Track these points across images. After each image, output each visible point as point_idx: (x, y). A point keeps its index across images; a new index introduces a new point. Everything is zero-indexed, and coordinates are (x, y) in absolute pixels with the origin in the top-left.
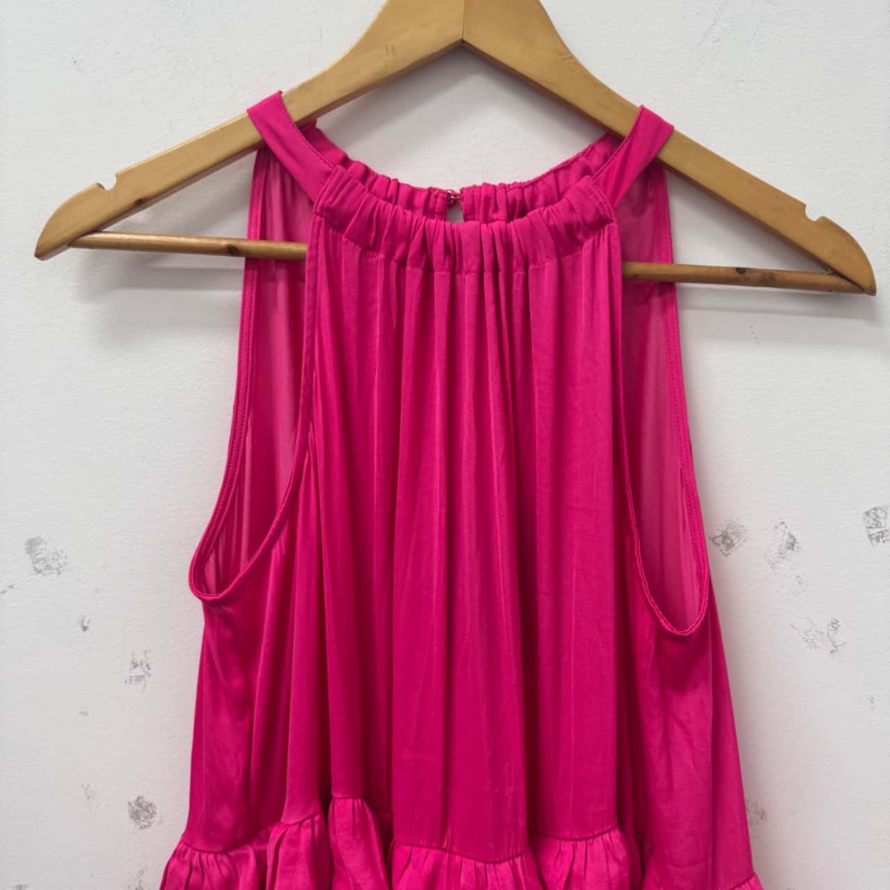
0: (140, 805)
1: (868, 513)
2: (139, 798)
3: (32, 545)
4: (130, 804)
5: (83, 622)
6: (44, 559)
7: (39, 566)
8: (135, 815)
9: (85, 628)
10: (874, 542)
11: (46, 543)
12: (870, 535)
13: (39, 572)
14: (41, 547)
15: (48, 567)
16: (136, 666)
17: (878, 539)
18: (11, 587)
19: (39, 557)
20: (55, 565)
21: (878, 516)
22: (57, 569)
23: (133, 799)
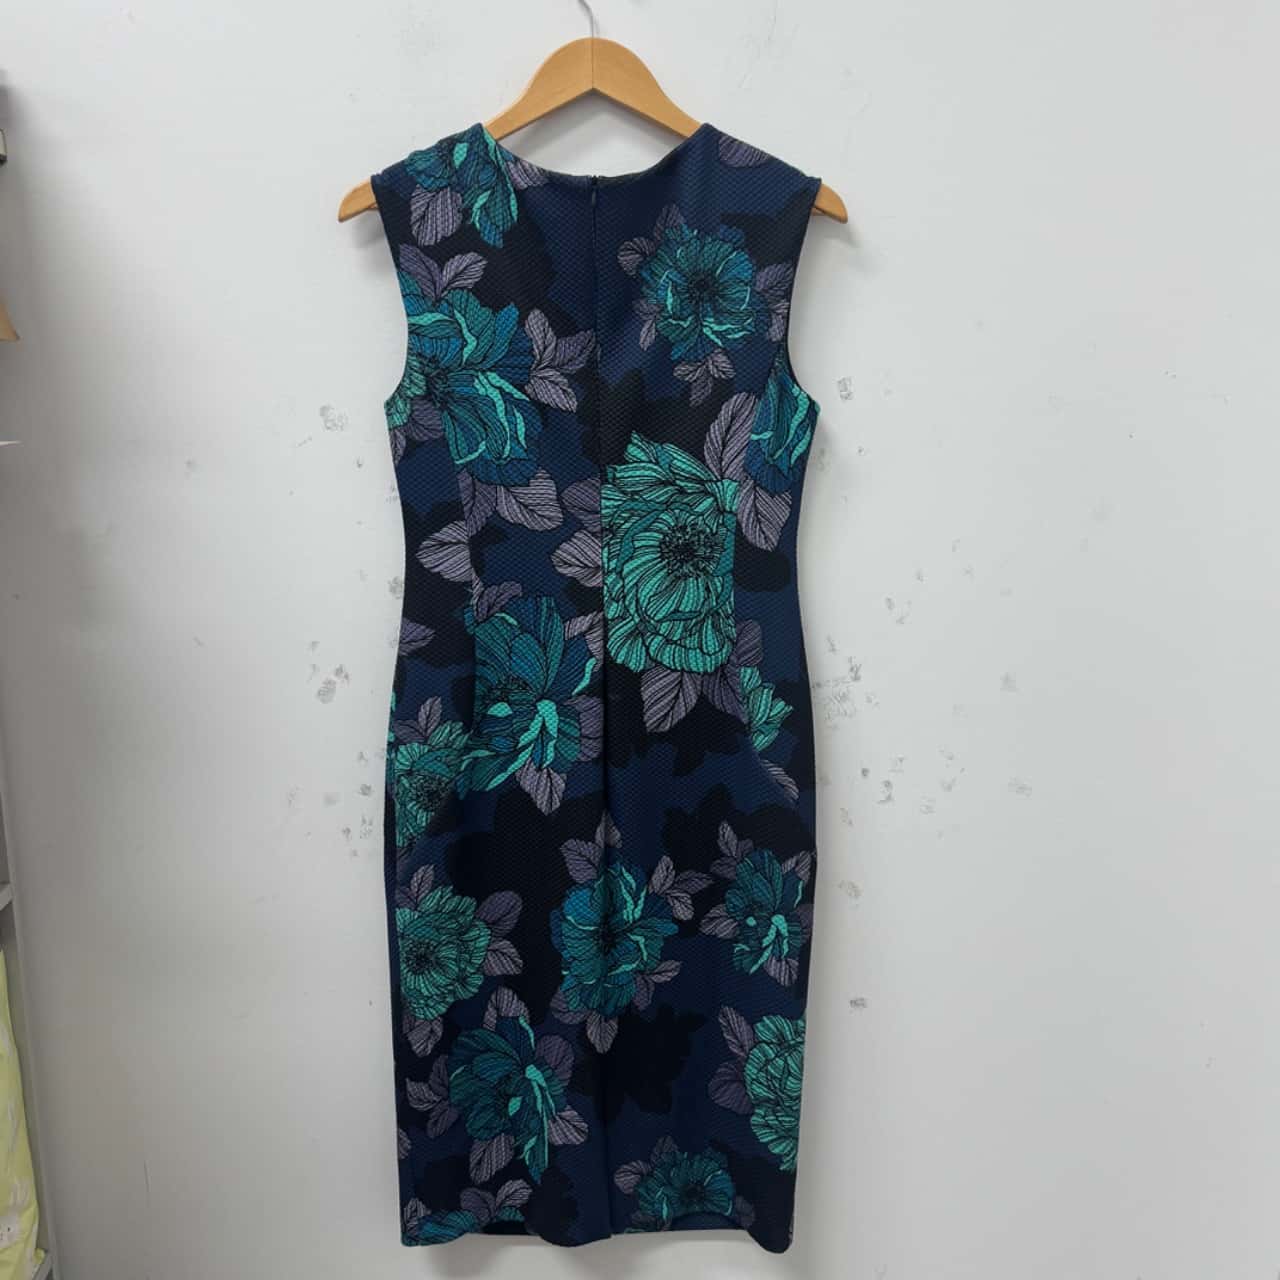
1: (840, 382)
2: (395, 580)
3: (324, 410)
4: (389, 583)
5: (358, 461)
6: (332, 420)
7: (329, 425)
8: (393, 590)
9: (360, 466)
10: (845, 400)
11: (334, 409)
12: (841, 396)
13: (328, 428)
14: (331, 411)
15: (335, 425)
16: (394, 489)
17: (846, 398)
18: (310, 439)
19: (329, 418)
20: (340, 424)
21: (845, 384)
22: (341, 427)
23: (391, 579)
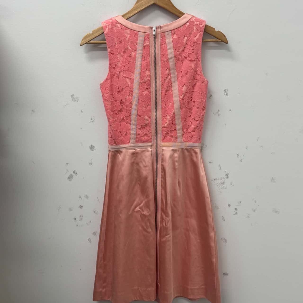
0: (92, 146)
1: (224, 90)
2: (91, 145)
3: (72, 96)
5: (82, 111)
7: (73, 100)
8: (91, 148)
10: (226, 95)
11: (75, 96)
15: (75, 100)
16: (92, 119)
18: (68, 104)
19: (74, 98)
21: (226, 91)
22: (77, 100)
